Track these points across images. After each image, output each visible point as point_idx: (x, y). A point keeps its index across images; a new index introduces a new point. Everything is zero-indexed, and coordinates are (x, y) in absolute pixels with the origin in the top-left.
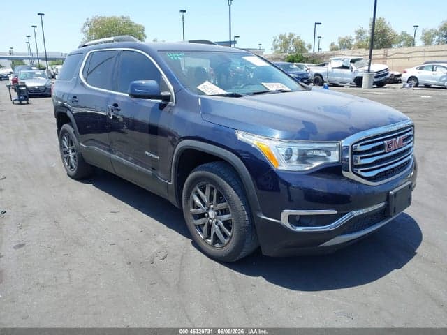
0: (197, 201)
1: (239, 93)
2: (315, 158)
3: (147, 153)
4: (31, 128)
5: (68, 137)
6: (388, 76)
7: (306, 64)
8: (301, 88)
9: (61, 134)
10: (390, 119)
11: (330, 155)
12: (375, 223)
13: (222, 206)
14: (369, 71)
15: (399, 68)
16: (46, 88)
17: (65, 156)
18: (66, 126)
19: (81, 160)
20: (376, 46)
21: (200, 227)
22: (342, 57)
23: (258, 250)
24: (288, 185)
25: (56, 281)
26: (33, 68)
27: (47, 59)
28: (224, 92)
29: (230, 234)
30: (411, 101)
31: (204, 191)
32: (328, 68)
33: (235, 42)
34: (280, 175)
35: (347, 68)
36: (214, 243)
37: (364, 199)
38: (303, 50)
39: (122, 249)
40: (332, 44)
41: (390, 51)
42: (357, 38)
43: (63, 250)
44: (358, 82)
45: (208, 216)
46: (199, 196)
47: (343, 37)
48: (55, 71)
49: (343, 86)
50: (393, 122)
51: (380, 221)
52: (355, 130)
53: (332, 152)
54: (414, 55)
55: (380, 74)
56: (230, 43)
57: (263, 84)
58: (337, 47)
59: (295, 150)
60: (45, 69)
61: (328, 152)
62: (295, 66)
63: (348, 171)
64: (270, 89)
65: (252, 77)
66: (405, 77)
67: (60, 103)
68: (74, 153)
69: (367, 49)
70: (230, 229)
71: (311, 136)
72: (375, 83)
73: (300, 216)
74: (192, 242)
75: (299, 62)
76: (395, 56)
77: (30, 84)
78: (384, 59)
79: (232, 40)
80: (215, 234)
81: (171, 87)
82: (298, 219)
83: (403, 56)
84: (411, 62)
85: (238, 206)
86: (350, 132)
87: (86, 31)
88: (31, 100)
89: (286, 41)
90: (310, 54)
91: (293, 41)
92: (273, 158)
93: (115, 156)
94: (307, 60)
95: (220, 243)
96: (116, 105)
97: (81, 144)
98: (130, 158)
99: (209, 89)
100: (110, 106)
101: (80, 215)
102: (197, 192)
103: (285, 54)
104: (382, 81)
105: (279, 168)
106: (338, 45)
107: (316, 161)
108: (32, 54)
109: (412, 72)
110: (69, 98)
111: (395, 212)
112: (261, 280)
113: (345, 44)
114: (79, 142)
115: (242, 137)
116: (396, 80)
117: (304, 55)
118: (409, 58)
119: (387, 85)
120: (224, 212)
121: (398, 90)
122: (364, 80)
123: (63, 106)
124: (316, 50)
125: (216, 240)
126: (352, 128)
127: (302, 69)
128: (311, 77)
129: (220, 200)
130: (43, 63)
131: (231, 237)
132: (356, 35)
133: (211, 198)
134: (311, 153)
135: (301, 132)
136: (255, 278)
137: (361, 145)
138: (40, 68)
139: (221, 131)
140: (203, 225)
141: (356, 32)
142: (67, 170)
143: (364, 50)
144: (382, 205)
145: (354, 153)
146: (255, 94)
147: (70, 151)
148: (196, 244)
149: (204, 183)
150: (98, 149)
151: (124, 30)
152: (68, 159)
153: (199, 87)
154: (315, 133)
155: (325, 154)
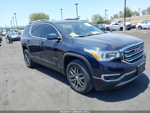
0: (72, 73)
1: (83, 36)
2: (112, 56)
3: (54, 58)
4: (14, 51)
5: (27, 54)
6: (131, 26)
7: (103, 24)
8: (104, 33)
9: (24, 53)
10: (135, 41)
11: (116, 55)
12: (133, 77)
13: (80, 74)
14: (125, 25)
15: (135, 23)
16: (18, 38)
17: (26, 60)
18: (26, 50)
19: (31, 61)
20: (126, 16)
21: (73, 82)
22: (115, 21)
23: (94, 89)
24: (103, 66)
25: (26, 103)
26: (13, 31)
27: (18, 28)
28: (78, 36)
29: (84, 84)
30: (140, 34)
31: (74, 70)
32: (111, 25)
33: (79, 18)
34: (100, 63)
35: (117, 24)
36: (78, 87)
37: (129, 69)
38: (102, 19)
39: (47, 91)
40: (111, 17)
41: (131, 18)
42: (120, 14)
43: (28, 92)
44: (121, 29)
45: (76, 78)
46: (72, 71)
47: (115, 14)
48: (20, 32)
49: (116, 31)
50: (137, 42)
51: (135, 76)
52: (124, 46)
53: (117, 54)
54: (139, 18)
55: (129, 26)
56: (77, 19)
57: (91, 32)
58: (113, 18)
59: (104, 54)
60: (17, 31)
61: (116, 54)
62: (100, 25)
63: (123, 60)
64: (94, 34)
65: (85, 29)
66: (137, 26)
67: (23, 42)
68: (29, 59)
69: (123, 18)
70: (84, 82)
71: (110, 49)
72: (127, 29)
73: (108, 76)
74: (71, 87)
75: (101, 24)
76: (133, 19)
77: (13, 37)
78: (130, 21)
79: (78, 18)
80: (78, 84)
81: (61, 35)
82: (107, 77)
83: (136, 19)
84: (139, 21)
85: (86, 74)
86: (123, 47)
87: (30, 18)
88: (13, 42)
89: (96, 17)
90: (104, 20)
91: (98, 17)
92: (97, 57)
93: (43, 59)
94: (103, 23)
95: (81, 87)
96: (42, 42)
97: (31, 56)
98: (48, 60)
99: (73, 35)
100: (41, 43)
101: (33, 80)
102: (71, 70)
103: (96, 21)
104: (129, 28)
105: (99, 60)
106: (114, 17)
107: (112, 57)
108: (12, 27)
109: (139, 24)
110: (27, 41)
111: (140, 73)
112: (95, 99)
113: (116, 16)
114: (30, 55)
115: (86, 51)
116: (134, 27)
117: (103, 21)
118: (138, 20)
119: (131, 29)
120: (81, 76)
121: (135, 31)
122: (123, 28)
123: (24, 43)
124: (106, 19)
125: (79, 86)
126: (123, 45)
127: (102, 26)
128: (105, 28)
129: (80, 72)
130: (17, 30)
131: (84, 85)
132: (119, 13)
133: (76, 72)
134: (110, 54)
135: (106, 48)
136: (93, 99)
137: (127, 51)
138: (16, 31)
139: (79, 49)
140: (74, 81)
141: (119, 12)
142: (27, 65)
143: (122, 18)
144: (135, 71)
145: (125, 54)
146: (89, 36)
147: (28, 58)
148: (72, 88)
149: (74, 67)
150: (37, 57)
151: (42, 17)
152: (27, 61)
153: (70, 35)
154: (111, 48)
155: (115, 55)
